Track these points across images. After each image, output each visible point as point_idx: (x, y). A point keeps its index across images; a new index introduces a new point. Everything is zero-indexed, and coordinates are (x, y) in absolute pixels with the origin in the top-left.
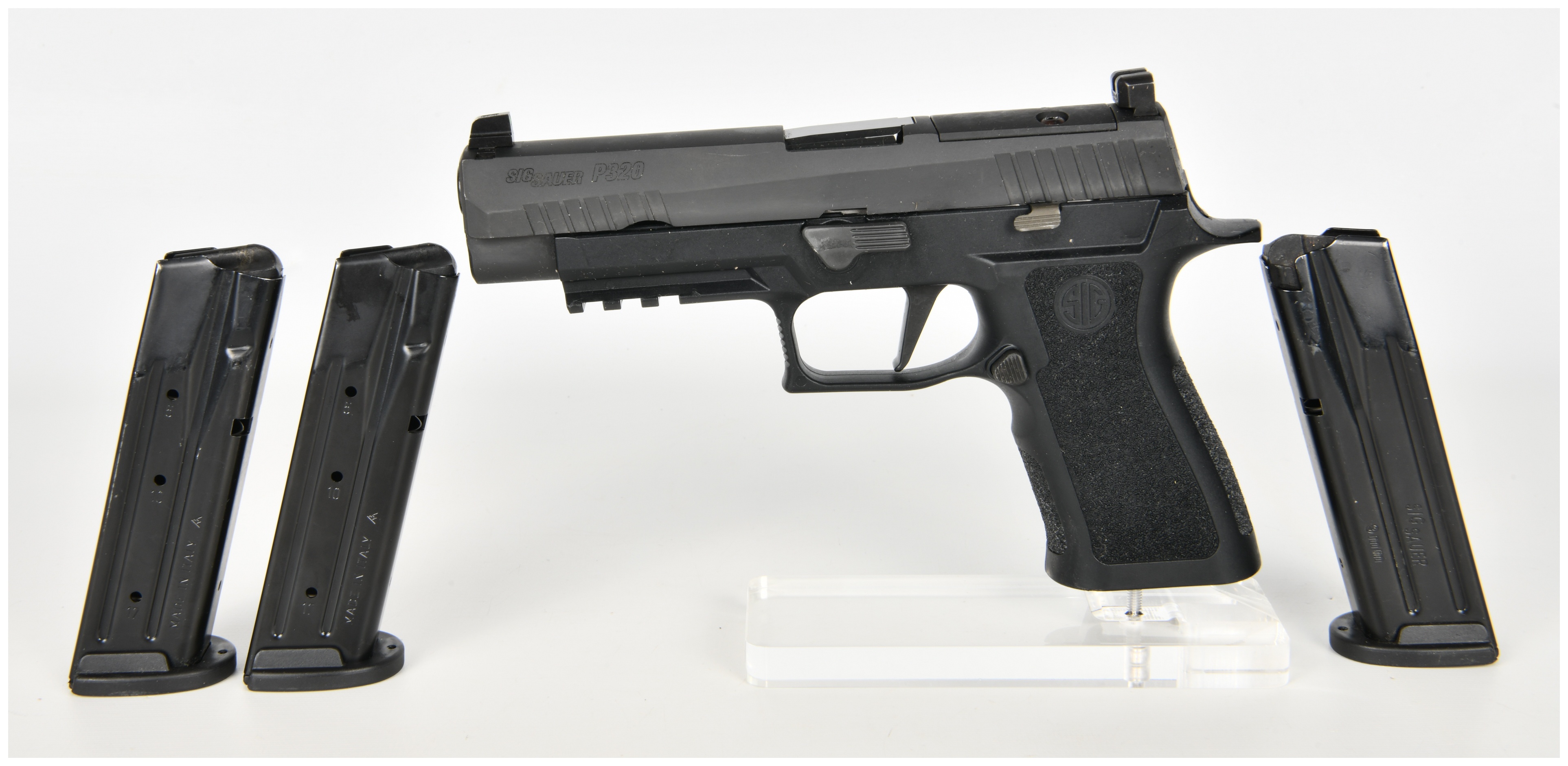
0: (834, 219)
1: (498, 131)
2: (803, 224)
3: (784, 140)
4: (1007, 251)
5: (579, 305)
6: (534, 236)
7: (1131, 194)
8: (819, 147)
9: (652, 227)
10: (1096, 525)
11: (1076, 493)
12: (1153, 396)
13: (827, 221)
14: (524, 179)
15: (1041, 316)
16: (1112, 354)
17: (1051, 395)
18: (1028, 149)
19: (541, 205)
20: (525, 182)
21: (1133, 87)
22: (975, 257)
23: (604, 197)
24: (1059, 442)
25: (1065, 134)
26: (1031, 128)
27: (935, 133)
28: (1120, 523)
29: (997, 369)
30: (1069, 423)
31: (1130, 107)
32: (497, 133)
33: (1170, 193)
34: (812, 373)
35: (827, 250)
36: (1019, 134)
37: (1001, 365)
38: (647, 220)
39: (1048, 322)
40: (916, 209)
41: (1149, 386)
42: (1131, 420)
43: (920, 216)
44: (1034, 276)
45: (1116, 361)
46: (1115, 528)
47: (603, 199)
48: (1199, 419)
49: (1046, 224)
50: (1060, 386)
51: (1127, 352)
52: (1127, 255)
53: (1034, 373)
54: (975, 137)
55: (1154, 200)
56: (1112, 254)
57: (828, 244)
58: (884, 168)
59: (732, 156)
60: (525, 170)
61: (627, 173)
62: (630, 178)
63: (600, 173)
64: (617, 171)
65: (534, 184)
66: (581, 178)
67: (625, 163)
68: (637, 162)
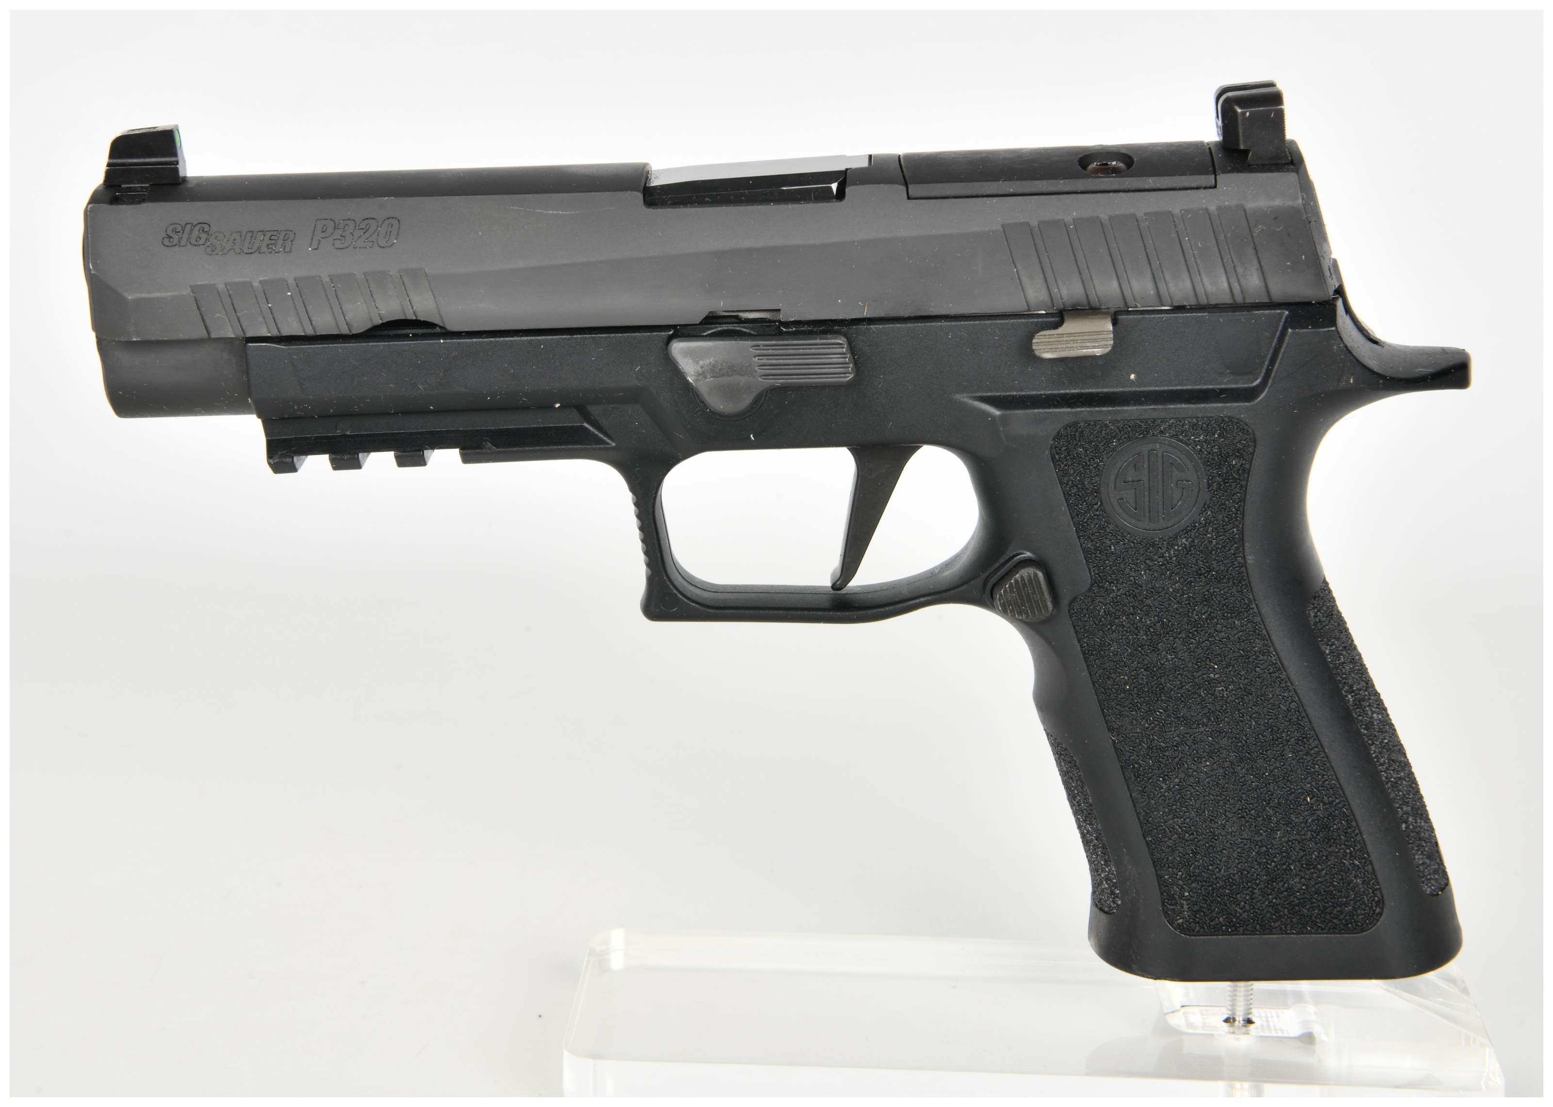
0: (725, 327)
1: (156, 156)
2: (671, 333)
3: (642, 188)
4: (1022, 390)
5: (289, 460)
6: (209, 340)
7: (1239, 299)
8: (701, 202)
9: (414, 331)
10: (1169, 867)
11: (1136, 811)
12: (1272, 649)
13: (713, 330)
14: (193, 241)
15: (1077, 506)
16: (1201, 575)
17: (1094, 641)
18: (1060, 217)
19: (221, 287)
20: (195, 245)
21: (1248, 114)
22: (966, 400)
23: (329, 276)
24: (1106, 722)
25: (1124, 191)
26: (1067, 180)
27: (901, 184)
28: (1212, 865)
29: (1001, 594)
30: (1125, 691)
31: (1242, 147)
32: (154, 160)
33: (1307, 300)
34: (691, 588)
35: (710, 380)
36: (1045, 190)
37: (1007, 586)
38: (403, 318)
39: (1091, 515)
40: (866, 314)
41: (1264, 632)
42: (1232, 690)
43: (871, 326)
44: (1067, 436)
45: (1208, 587)
46: (1203, 874)
47: (328, 279)
48: (1353, 692)
49: (1088, 348)
50: (1109, 626)
51: (1227, 571)
52: (1229, 404)
53: (1065, 602)
54: (969, 193)
55: (1279, 311)
56: (1203, 403)
57: (712, 370)
58: (811, 242)
59: (551, 212)
60: (195, 226)
61: (371, 236)
62: (375, 244)
63: (323, 234)
64: (354, 234)
65: (209, 250)
66: (291, 241)
67: (367, 219)
68: (389, 218)
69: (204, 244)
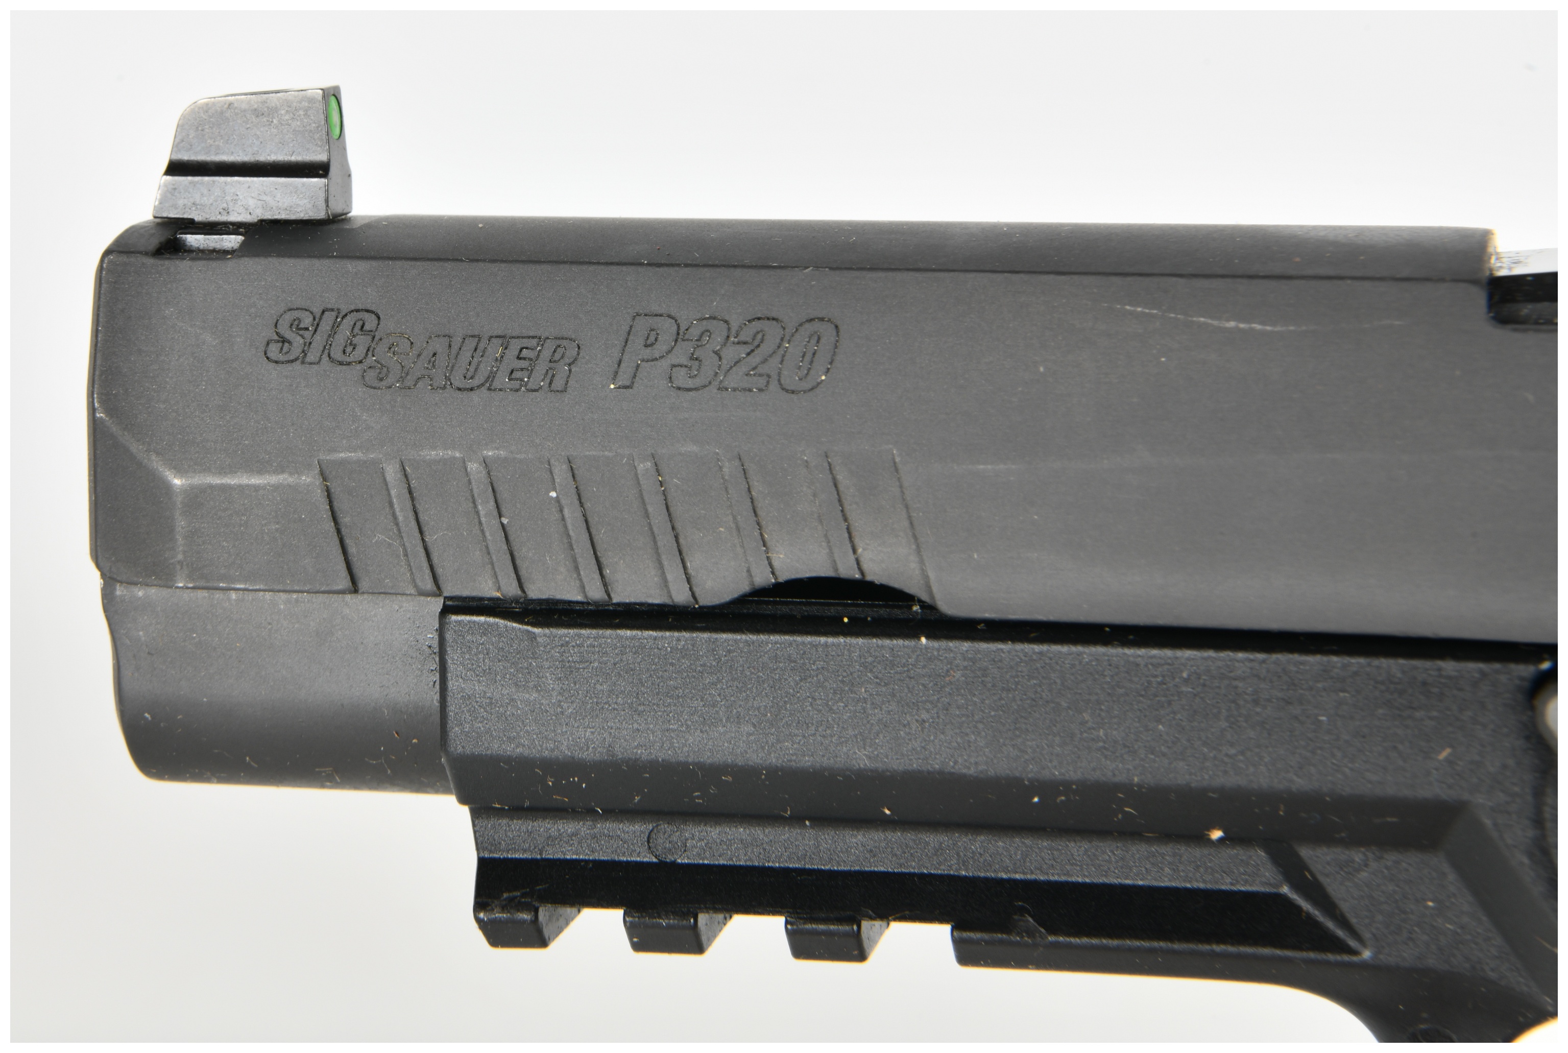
3: (1480, 280)
5: (531, 917)
6: (355, 593)
9: (854, 611)
14: (337, 355)
19: (392, 469)
20: (341, 363)
23: (654, 457)
38: (829, 573)
47: (649, 465)
59: (1232, 324)
60: (346, 315)
61: (765, 361)
62: (774, 386)
63: (648, 350)
64: (723, 354)
65: (371, 375)
66: (570, 365)
67: (759, 319)
68: (811, 320)
69: (361, 362)
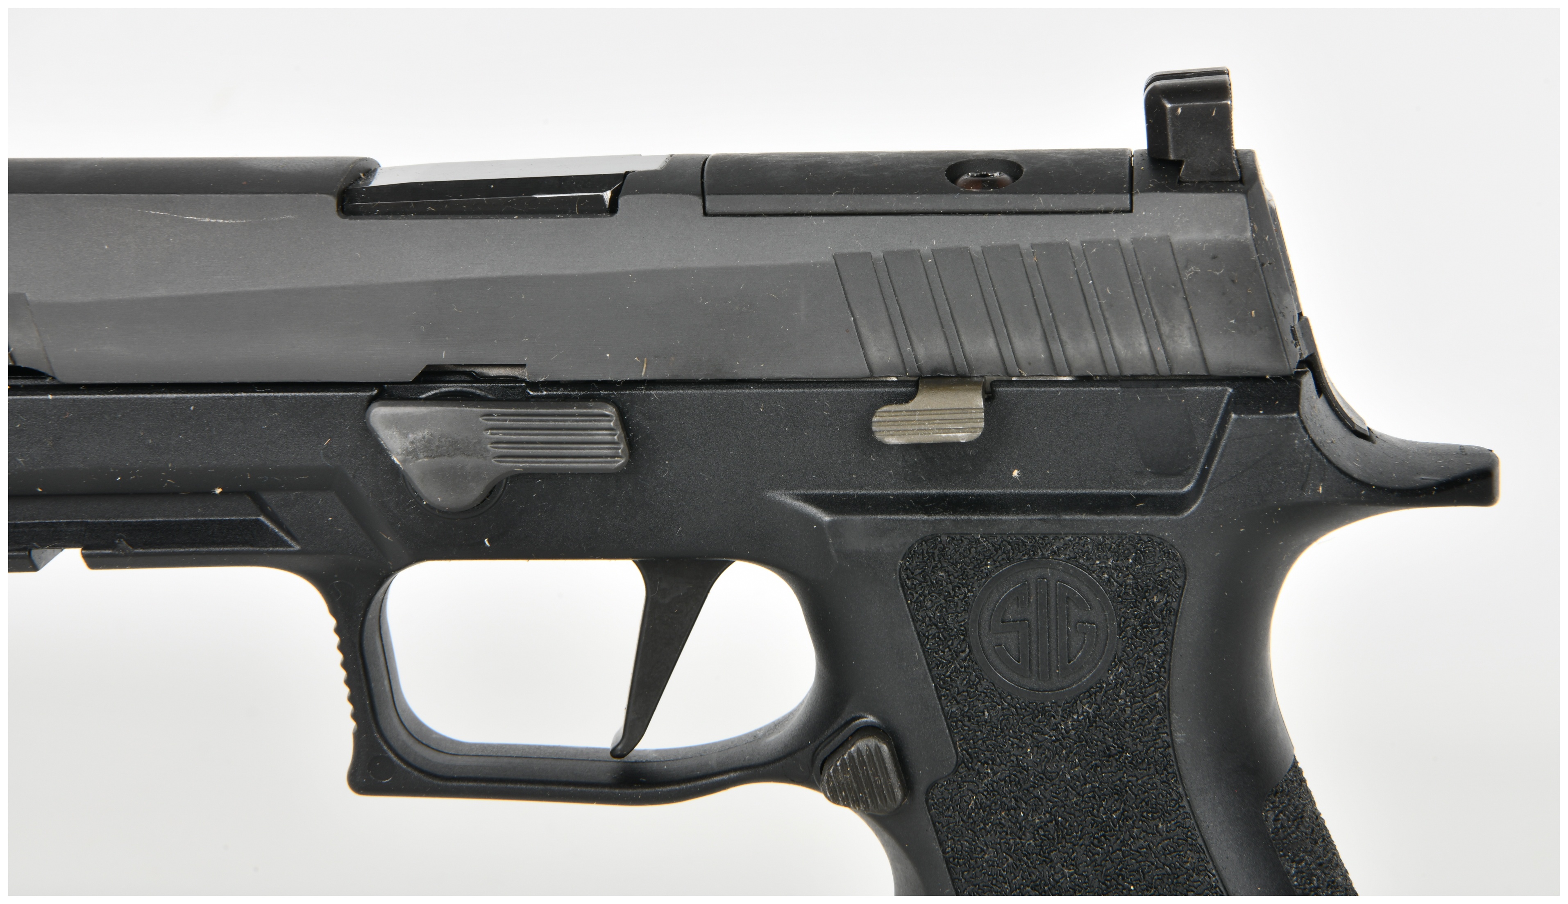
0: (452, 387)
2: (373, 393)
3: (337, 190)
4: (862, 488)
7: (1164, 369)
8: (421, 213)
12: (1211, 866)
13: (437, 391)
15: (937, 652)
16: (1110, 756)
17: (962, 845)
18: (914, 246)
21: (1180, 111)
22: (786, 499)
25: (1004, 213)
26: (924, 196)
27: (695, 194)
29: (830, 771)
31: (1172, 157)
33: (1259, 374)
35: (423, 460)
36: (894, 208)
37: (838, 764)
39: (955, 667)
40: (643, 374)
41: (1200, 841)
43: (653, 392)
44: (923, 553)
45: (1120, 774)
49: (949, 431)
50: (982, 825)
51: (1147, 753)
52: (1147, 517)
53: (921, 788)
54: (789, 209)
55: (1220, 388)
56: (1112, 513)
57: (426, 447)
58: (568, 272)
59: (207, 220)
